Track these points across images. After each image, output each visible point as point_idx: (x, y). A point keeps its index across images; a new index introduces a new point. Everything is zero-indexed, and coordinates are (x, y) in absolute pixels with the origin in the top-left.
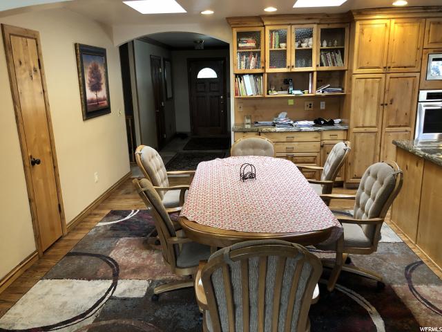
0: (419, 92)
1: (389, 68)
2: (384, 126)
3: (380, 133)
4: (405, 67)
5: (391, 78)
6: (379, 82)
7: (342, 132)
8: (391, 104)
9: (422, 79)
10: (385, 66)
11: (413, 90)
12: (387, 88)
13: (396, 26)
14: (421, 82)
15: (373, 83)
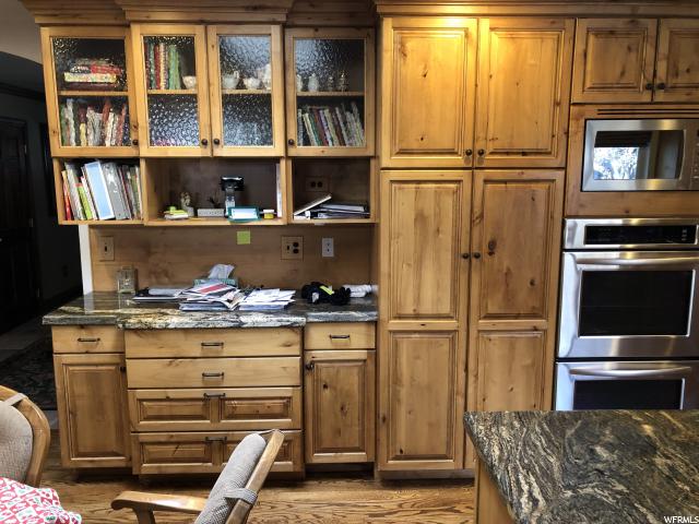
0: (564, 223)
1: (481, 153)
2: (474, 316)
3: (463, 335)
4: (524, 154)
5: (486, 181)
6: (455, 192)
7: (362, 329)
8: (491, 254)
9: (571, 189)
10: (469, 146)
11: (549, 216)
12: (477, 211)
13: (495, 37)
14: (569, 195)
15: (437, 194)
